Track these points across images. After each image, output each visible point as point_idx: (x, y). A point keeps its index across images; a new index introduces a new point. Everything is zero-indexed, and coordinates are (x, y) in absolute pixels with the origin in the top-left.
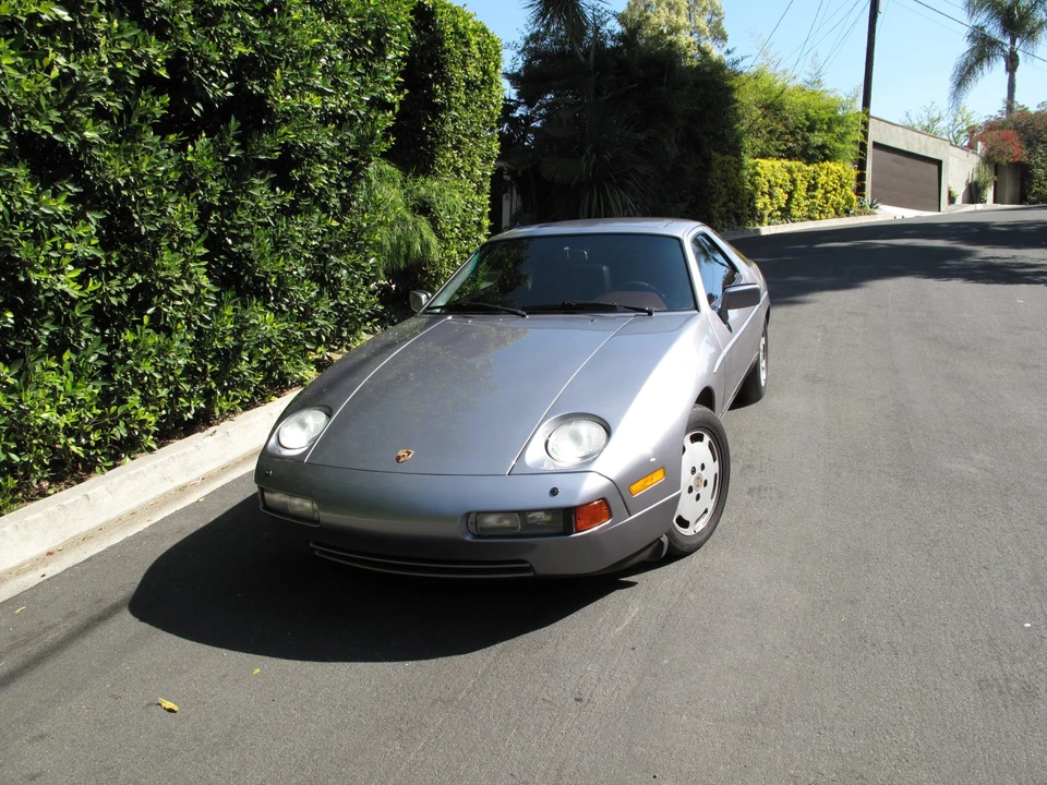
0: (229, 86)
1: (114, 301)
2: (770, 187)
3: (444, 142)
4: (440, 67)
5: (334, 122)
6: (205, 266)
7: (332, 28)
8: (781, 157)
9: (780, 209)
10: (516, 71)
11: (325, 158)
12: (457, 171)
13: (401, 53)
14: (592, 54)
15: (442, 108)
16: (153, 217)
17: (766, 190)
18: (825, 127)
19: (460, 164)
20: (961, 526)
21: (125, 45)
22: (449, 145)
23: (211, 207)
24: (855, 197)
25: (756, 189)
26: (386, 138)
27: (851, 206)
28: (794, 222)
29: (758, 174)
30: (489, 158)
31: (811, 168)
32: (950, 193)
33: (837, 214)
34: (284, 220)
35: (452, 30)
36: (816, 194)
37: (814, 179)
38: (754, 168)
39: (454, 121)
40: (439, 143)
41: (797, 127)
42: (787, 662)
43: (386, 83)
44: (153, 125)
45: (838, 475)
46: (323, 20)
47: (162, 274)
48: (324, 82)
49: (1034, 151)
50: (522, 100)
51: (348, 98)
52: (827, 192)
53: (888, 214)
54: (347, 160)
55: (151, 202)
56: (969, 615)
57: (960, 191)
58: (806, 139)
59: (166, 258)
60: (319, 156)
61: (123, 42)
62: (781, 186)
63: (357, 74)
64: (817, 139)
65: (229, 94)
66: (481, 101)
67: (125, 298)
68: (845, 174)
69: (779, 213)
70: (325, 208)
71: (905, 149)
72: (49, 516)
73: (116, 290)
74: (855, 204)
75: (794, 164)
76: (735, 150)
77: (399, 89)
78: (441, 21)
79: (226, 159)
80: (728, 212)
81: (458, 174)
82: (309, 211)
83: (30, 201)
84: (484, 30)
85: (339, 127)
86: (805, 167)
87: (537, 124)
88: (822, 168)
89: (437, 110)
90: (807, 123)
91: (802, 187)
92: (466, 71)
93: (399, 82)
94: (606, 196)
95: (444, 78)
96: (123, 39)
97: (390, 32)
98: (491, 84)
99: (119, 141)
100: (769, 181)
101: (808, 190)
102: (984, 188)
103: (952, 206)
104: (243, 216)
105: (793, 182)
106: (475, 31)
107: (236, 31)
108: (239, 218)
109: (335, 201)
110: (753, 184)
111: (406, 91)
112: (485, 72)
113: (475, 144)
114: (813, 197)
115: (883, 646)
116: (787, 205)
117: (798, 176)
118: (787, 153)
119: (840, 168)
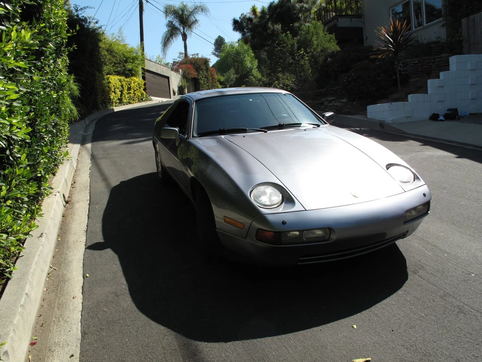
2: (114, 89)
8: (116, 75)
9: (119, 99)
17: (113, 90)
18: (132, 61)
24: (145, 93)
25: (110, 90)
27: (143, 97)
28: (124, 105)
29: (110, 82)
31: (128, 80)
32: (173, 91)
33: (139, 101)
36: (131, 91)
37: (129, 85)
38: (108, 79)
41: (120, 61)
49: (199, 73)
52: (135, 91)
53: (156, 100)
57: (176, 90)
58: (124, 66)
62: (118, 88)
64: (129, 66)
68: (140, 82)
69: (118, 101)
71: (155, 71)
74: (145, 96)
75: (122, 78)
76: (100, 71)
80: (102, 101)
86: (126, 80)
88: (132, 80)
90: (124, 59)
91: (126, 89)
100: (114, 86)
101: (128, 90)
102: (185, 88)
103: (175, 96)
105: (122, 86)
110: (109, 87)
114: (130, 93)
116: (120, 96)
117: (124, 83)
118: (118, 73)
119: (138, 80)
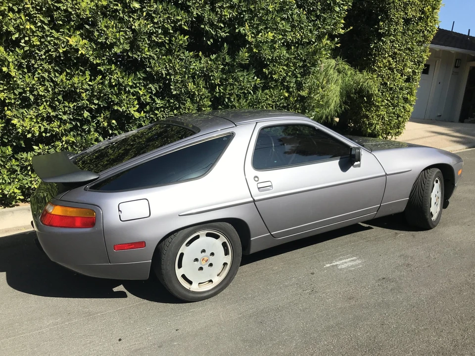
0: (227, 31)
3: (383, 54)
4: (386, 13)
5: (294, 45)
11: (285, 63)
12: (391, 69)
13: (346, 7)
15: (383, 35)
16: (179, 88)
19: (394, 66)
22: (387, 55)
40: (379, 54)
43: (334, 24)
48: (286, 26)
54: (301, 64)
55: (180, 82)
60: (281, 63)
65: (228, 34)
81: (393, 71)
85: (297, 48)
89: (380, 36)
93: (343, 23)
95: (387, 19)
107: (227, 5)
111: (352, 28)
112: (423, 12)
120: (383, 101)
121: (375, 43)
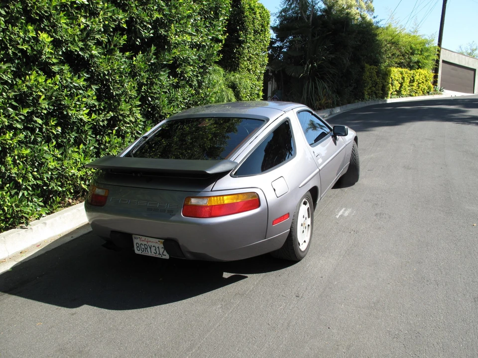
0: (151, 32)
1: (101, 124)
2: (392, 81)
3: (243, 57)
4: (243, 23)
5: (196, 48)
6: (139, 110)
7: (196, 6)
8: (398, 67)
9: (396, 91)
10: (276, 26)
11: (191, 63)
12: (249, 70)
13: (226, 18)
14: (311, 18)
15: (243, 42)
16: (118, 88)
17: (390, 82)
18: (419, 53)
19: (250, 67)
20: (472, 233)
21: (109, 14)
22: (246, 59)
23: (143, 84)
24: (432, 86)
25: (386, 82)
26: (218, 55)
27: (430, 90)
28: (403, 97)
29: (387, 74)
30: (263, 65)
31: (412, 72)
33: (424, 94)
34: (173, 90)
35: (248, 7)
36: (414, 84)
37: (413, 77)
39: (248, 48)
40: (241, 58)
41: (406, 53)
42: (389, 286)
43: (219, 31)
44: (119, 48)
45: (416, 209)
46: (192, 2)
47: (122, 113)
48: (192, 30)
50: (279, 39)
51: (202, 37)
52: (419, 83)
53: (448, 94)
54: (201, 65)
55: (118, 82)
56: (472, 271)
58: (410, 58)
59: (123, 106)
60: (189, 63)
61: (108, 13)
62: (397, 80)
63: (207, 27)
64: (415, 58)
65: (152, 35)
66: (261, 39)
67: (106, 122)
68: (428, 75)
69: (396, 93)
70: (191, 86)
71: (457, 63)
72: (73, 214)
73: (102, 119)
74: (432, 89)
75: (404, 70)
76: (376, 62)
77: (225, 33)
78: (243, 3)
79: (150, 64)
80: (372, 92)
81: (250, 72)
82: (184, 87)
83: (69, 80)
84: (262, 7)
85: (198, 50)
86: (409, 72)
87: (285, 50)
88: (417, 72)
89: (241, 43)
90: (411, 51)
91: (407, 81)
92: (254, 26)
93: (224, 30)
94: (315, 83)
95: (244, 29)
96: (108, 11)
97: (221, 8)
98: (265, 32)
99: (105, 55)
100: (392, 78)
101: (410, 82)
104: (156, 88)
105: (403, 78)
106: (258, 8)
107: (155, 7)
108: (154, 89)
109: (195, 83)
110: (384, 79)
111: (227, 34)
112: (263, 26)
113: (257, 58)
114: (412, 86)
115: (432, 282)
116: (400, 89)
117: (406, 76)
118: (401, 65)
119: (426, 72)
120: (246, 97)
121: (237, 49)
